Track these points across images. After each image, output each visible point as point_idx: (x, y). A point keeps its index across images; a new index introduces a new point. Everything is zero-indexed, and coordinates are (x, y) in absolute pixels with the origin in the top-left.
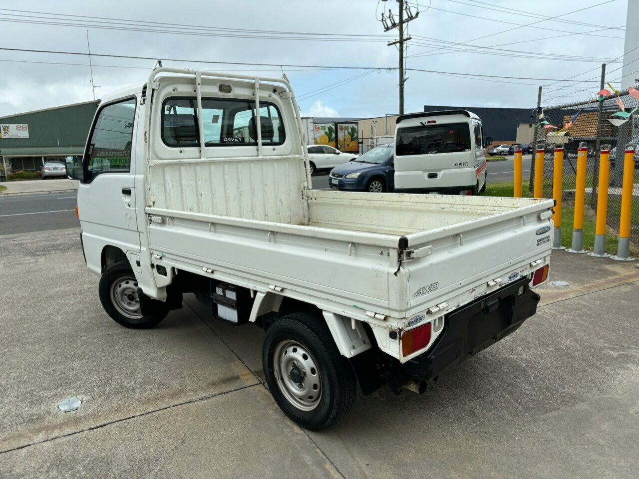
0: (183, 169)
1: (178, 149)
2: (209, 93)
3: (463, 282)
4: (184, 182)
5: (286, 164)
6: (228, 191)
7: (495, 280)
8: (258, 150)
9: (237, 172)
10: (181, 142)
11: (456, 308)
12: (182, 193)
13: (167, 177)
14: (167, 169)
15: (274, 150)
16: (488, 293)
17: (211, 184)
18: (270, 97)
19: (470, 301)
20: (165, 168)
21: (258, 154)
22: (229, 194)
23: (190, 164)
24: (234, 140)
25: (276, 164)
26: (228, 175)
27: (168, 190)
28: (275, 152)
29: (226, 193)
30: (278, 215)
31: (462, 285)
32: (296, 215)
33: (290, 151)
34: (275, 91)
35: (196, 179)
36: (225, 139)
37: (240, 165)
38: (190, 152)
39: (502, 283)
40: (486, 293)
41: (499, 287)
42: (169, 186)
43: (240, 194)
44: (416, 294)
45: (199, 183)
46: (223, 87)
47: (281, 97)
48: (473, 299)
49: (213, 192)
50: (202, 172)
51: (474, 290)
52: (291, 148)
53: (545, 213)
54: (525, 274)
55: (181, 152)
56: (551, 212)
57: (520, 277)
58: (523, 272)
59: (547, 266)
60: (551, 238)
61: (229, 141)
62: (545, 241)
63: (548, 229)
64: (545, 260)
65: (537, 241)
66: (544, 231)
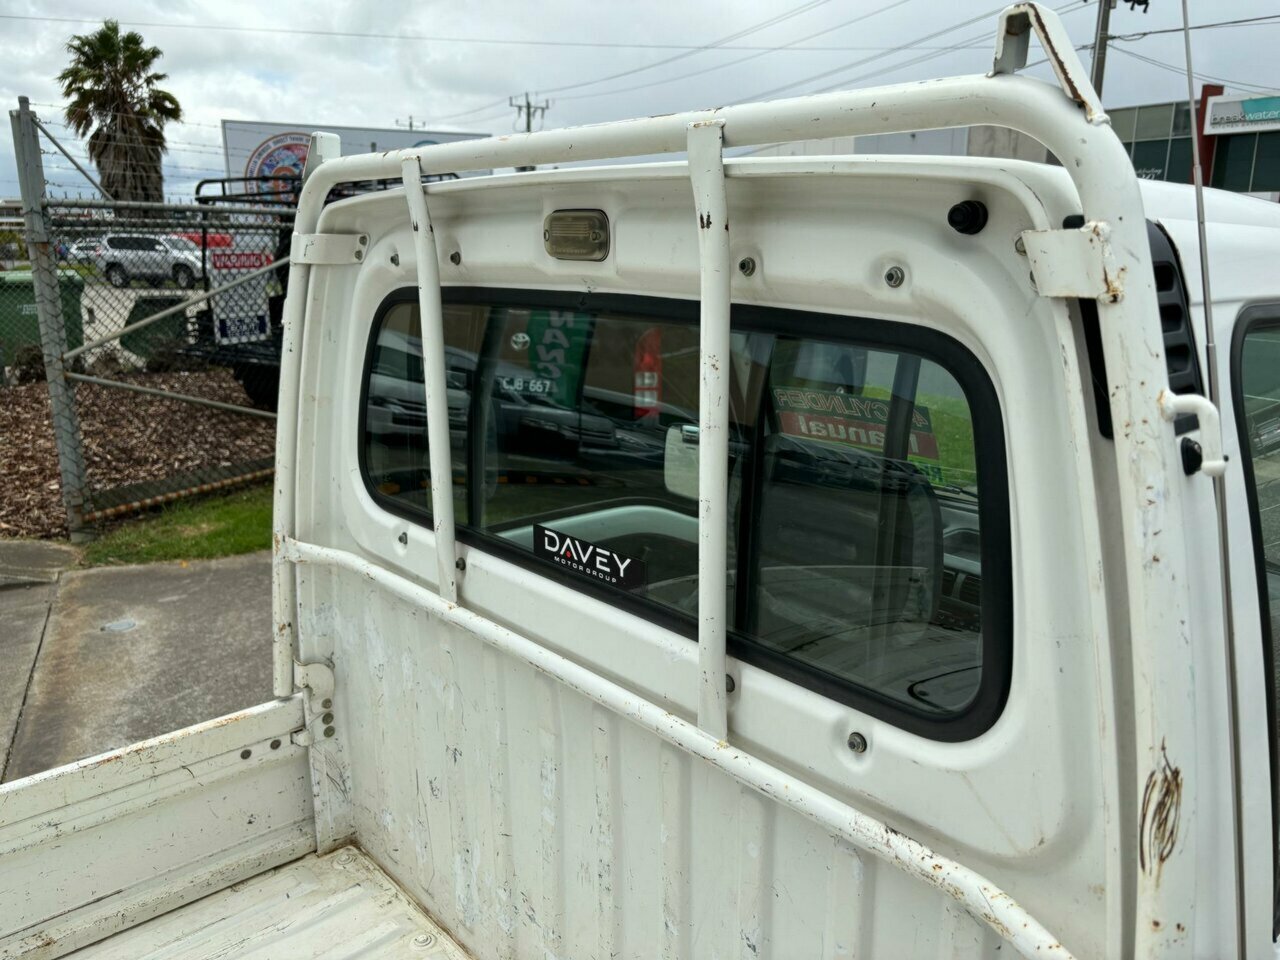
1: (397, 524)
18: (895, 280)
24: (592, 562)
34: (970, 220)
36: (553, 542)
52: (1051, 831)
55: (403, 539)
61: (568, 556)
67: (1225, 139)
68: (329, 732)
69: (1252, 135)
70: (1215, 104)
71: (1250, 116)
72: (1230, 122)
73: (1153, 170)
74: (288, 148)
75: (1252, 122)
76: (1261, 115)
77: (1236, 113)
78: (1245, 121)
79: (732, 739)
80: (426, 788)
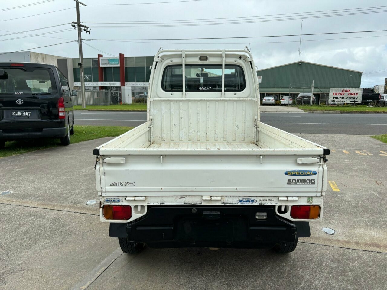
0: (172, 103)
1: (170, 93)
2: (193, 62)
3: (165, 189)
4: (172, 110)
5: (244, 103)
6: (198, 117)
7: (212, 197)
8: (221, 94)
9: (206, 107)
10: (173, 89)
11: (159, 204)
12: (170, 116)
13: (163, 107)
14: (163, 103)
15: (235, 94)
16: (204, 204)
17: (188, 112)
18: (236, 61)
20: (162, 103)
21: (221, 97)
22: (199, 119)
23: (176, 101)
25: (235, 103)
26: (199, 108)
27: (162, 114)
28: (235, 96)
29: (197, 118)
30: (234, 135)
31: (162, 190)
32: (250, 136)
33: (248, 95)
34: (240, 58)
35: (179, 109)
36: (200, 88)
37: (208, 103)
38: (176, 95)
41: (221, 204)
42: (164, 111)
43: (207, 119)
44: (112, 185)
45: (181, 111)
46: (201, 58)
47: (245, 61)
48: (183, 204)
49: (189, 117)
50: (183, 106)
51: (183, 198)
53: (306, 159)
54: (269, 204)
55: (172, 94)
56: (316, 158)
57: (260, 204)
58: (266, 201)
59: (316, 206)
60: (318, 182)
61: (202, 89)
62: (304, 183)
63: (312, 174)
64: (312, 200)
65: (288, 180)
66: (303, 174)
67: (105, 68)
68: (152, 126)
69: (111, 68)
70: (101, 59)
71: (110, 63)
72: (106, 64)
73: (89, 75)
75: (111, 64)
76: (113, 63)
77: (107, 62)
78: (109, 64)
79: (225, 98)
80: (174, 126)
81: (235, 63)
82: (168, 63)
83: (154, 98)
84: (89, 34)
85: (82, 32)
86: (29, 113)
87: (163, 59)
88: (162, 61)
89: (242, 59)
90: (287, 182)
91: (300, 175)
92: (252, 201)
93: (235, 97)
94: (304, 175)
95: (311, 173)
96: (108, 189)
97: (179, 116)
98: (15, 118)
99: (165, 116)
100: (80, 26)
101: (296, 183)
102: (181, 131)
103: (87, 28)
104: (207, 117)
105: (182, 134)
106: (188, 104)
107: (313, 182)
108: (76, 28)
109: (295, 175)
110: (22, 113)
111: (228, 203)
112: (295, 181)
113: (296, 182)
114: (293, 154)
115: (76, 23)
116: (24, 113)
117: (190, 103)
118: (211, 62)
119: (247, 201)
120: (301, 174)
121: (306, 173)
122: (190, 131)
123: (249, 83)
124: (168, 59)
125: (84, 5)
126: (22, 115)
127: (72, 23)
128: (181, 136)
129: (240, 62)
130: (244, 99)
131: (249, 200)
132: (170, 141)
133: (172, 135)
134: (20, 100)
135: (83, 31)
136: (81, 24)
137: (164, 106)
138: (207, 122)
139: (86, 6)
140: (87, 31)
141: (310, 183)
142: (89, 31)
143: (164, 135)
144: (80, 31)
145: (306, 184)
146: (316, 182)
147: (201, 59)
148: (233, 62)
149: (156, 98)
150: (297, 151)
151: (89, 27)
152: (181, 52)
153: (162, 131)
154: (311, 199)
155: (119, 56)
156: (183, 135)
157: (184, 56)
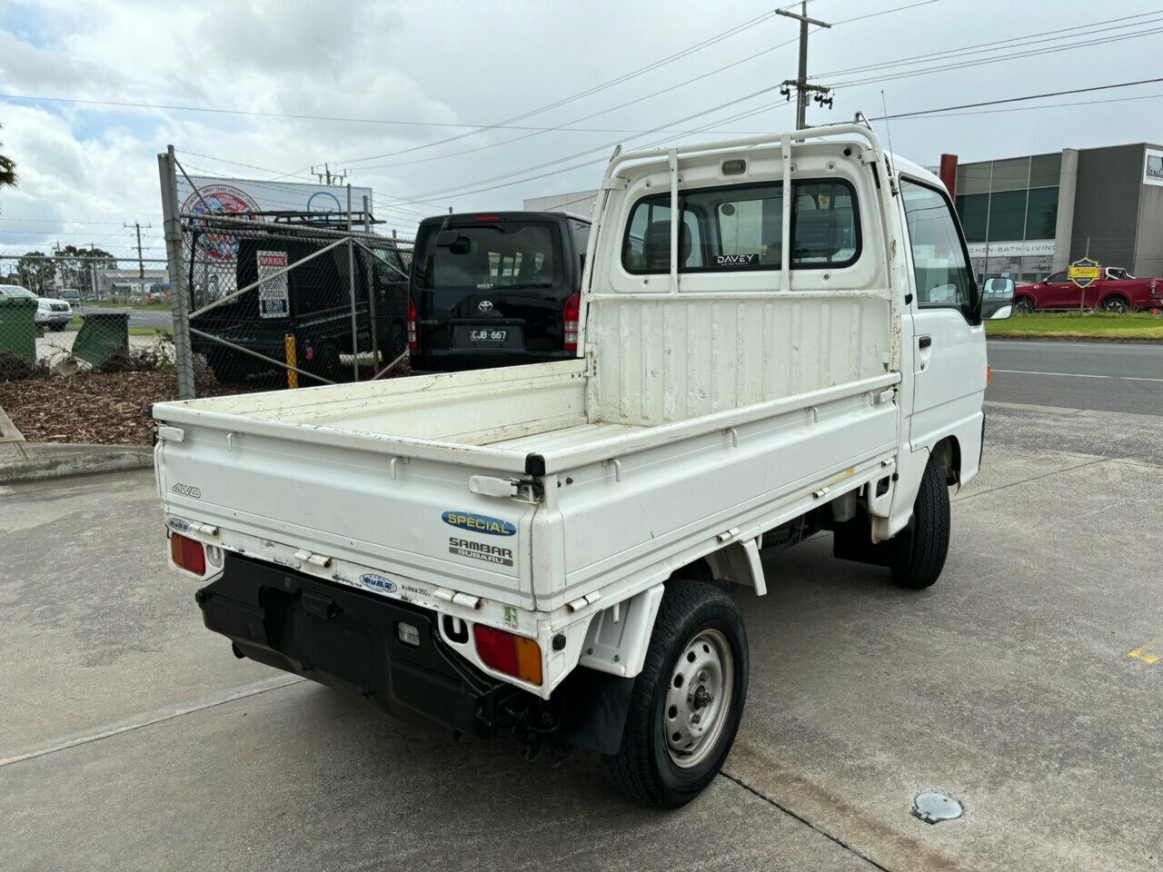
0: (645, 309)
1: (642, 277)
2: (704, 180)
3: (241, 515)
4: (644, 329)
5: (856, 308)
6: (715, 352)
7: (313, 556)
8: (781, 278)
9: (737, 320)
11: (237, 551)
12: (641, 346)
13: (623, 319)
14: (624, 308)
15: (826, 277)
16: (302, 570)
17: (687, 335)
18: (831, 167)
19: (265, 559)
20: (621, 306)
21: (780, 286)
22: (717, 357)
23: (657, 301)
24: (738, 261)
25: (826, 308)
26: (718, 323)
27: (622, 339)
28: (828, 283)
29: (712, 355)
33: (867, 280)
34: (848, 153)
35: (663, 324)
37: (744, 306)
38: (656, 282)
39: (342, 576)
40: (299, 568)
41: (331, 579)
42: (625, 332)
43: (739, 359)
44: (174, 489)
45: (668, 333)
46: (727, 166)
47: (862, 163)
48: (271, 560)
49: (689, 351)
50: (672, 316)
51: (272, 545)
52: (872, 274)
53: (488, 481)
54: (421, 604)
55: (646, 282)
56: (509, 483)
57: (403, 598)
58: (414, 594)
59: (529, 642)
60: (519, 558)
61: (728, 262)
62: (487, 556)
63: (503, 531)
64: (515, 617)
65: (451, 539)
66: (483, 528)
68: (595, 374)
74: (214, 196)
79: (791, 290)
80: (649, 374)
81: (831, 174)
82: (641, 190)
83: (597, 294)
84: (830, 108)
85: (808, 105)
86: (502, 334)
87: (629, 181)
88: (626, 186)
89: (854, 156)
90: (447, 544)
91: (475, 529)
92: (388, 586)
93: (826, 286)
94: (485, 531)
95: (500, 529)
96: (171, 496)
97: (664, 347)
98: (475, 344)
99: (627, 345)
100: (802, 87)
101: (469, 553)
102: (667, 392)
103: (825, 91)
104: (740, 352)
105: (669, 399)
106: (687, 309)
107: (505, 558)
108: (791, 99)
109: (463, 526)
110: (489, 333)
111: (343, 580)
112: (466, 545)
113: (469, 549)
114: (456, 460)
115: (793, 83)
116: (493, 334)
117: (691, 307)
118: (756, 175)
119: (380, 584)
120: (478, 526)
121: (490, 527)
122: (691, 394)
123: (875, 240)
124: (641, 178)
125: (823, 25)
126: (489, 337)
127: (783, 84)
128: (666, 406)
129: (846, 168)
130: (852, 292)
131: (381, 580)
132: (640, 419)
133: (644, 401)
134: (485, 302)
135: (812, 101)
136: (809, 82)
137: (626, 314)
138: (740, 367)
139: (829, 26)
140: (826, 101)
141: (499, 559)
142: (830, 101)
143: (625, 400)
144: (803, 102)
145: (492, 561)
146: (514, 559)
147: (728, 169)
148: (823, 171)
149: (611, 293)
150: (465, 454)
151: (829, 89)
152: (665, 153)
153: (621, 389)
154: (512, 613)
155: (939, 164)
156: (674, 402)
157: (674, 165)
